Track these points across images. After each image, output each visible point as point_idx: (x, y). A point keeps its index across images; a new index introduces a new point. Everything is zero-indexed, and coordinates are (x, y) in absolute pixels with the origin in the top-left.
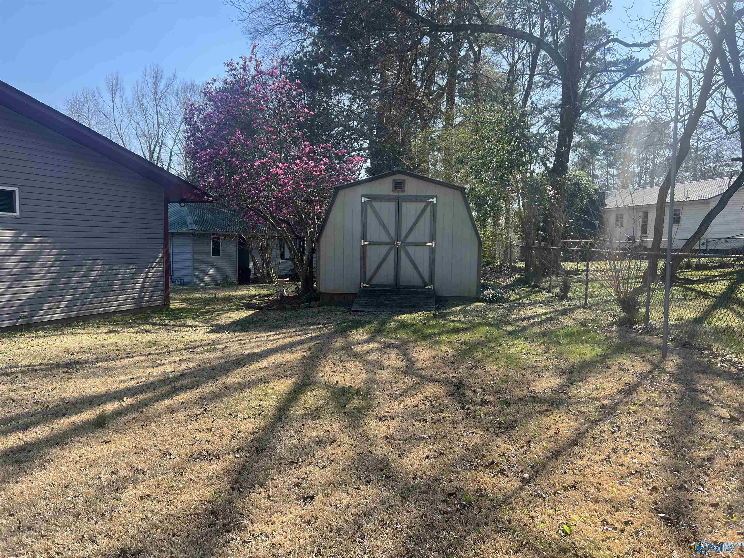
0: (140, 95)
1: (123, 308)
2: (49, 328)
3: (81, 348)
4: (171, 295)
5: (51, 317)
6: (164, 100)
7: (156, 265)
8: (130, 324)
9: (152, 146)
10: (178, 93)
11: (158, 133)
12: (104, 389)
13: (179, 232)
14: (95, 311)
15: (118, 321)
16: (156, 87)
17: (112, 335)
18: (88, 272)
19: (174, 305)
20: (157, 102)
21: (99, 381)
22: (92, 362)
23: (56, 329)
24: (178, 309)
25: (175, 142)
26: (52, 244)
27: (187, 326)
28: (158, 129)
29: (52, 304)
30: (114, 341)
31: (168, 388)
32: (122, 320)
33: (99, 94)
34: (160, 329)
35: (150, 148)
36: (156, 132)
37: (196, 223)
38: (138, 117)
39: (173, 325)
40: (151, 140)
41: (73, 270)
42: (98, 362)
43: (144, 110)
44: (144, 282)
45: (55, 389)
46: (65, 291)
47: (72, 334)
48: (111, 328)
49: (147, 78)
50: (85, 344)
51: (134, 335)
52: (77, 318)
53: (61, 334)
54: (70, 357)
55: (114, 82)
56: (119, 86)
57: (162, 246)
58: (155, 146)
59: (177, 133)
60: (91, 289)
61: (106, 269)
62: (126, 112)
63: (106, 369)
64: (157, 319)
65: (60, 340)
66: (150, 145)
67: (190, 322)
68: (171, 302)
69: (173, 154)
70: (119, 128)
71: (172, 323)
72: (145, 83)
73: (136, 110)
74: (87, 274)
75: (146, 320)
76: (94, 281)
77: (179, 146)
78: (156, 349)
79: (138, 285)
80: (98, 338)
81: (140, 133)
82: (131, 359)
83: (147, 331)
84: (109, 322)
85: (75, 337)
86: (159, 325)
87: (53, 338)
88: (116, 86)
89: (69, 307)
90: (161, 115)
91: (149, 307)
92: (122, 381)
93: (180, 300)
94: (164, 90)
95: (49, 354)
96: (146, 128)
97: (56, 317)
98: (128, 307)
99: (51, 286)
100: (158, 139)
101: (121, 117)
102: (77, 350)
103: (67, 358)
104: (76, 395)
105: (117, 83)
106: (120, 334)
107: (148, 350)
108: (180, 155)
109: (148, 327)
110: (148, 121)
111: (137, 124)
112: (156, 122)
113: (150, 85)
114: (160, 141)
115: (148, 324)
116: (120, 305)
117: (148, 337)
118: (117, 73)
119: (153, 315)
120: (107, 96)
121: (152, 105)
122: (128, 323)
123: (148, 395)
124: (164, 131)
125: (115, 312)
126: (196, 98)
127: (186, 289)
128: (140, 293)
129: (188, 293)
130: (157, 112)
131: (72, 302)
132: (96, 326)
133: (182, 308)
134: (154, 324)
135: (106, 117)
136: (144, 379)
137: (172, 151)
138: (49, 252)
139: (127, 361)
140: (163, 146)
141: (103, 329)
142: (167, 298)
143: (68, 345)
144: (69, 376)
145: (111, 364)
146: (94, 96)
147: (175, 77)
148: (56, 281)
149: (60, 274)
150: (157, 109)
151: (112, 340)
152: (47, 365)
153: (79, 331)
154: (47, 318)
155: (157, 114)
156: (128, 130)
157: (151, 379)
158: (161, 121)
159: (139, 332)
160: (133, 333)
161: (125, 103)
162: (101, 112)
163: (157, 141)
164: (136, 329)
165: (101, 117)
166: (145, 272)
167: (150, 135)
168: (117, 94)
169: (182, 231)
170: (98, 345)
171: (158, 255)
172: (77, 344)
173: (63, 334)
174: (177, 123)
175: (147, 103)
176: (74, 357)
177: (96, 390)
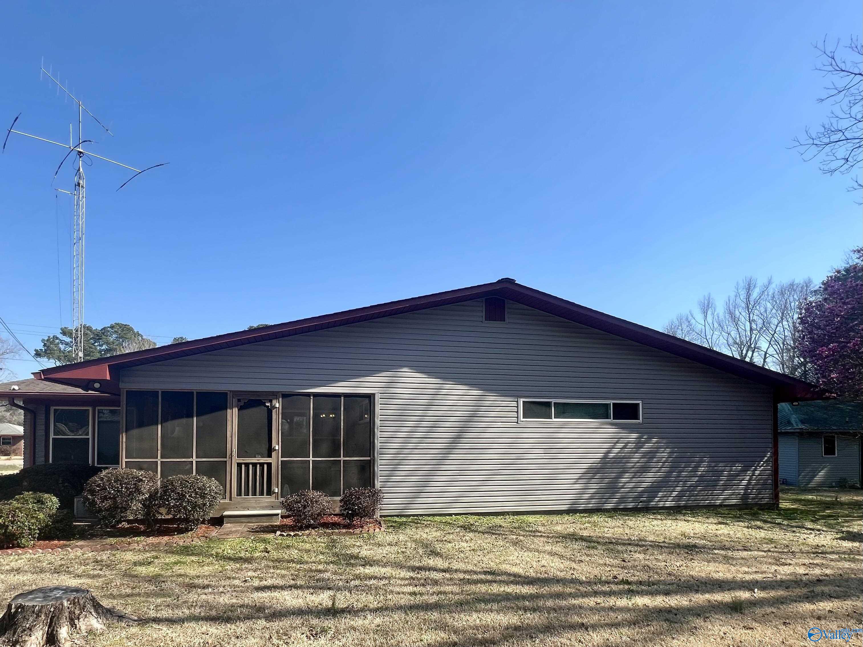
0: (731, 307)
1: (727, 502)
2: (664, 513)
3: (694, 534)
4: (781, 495)
5: (664, 504)
6: (758, 307)
7: (763, 464)
8: (738, 518)
9: (744, 352)
10: (774, 297)
11: (751, 339)
12: (729, 576)
13: (783, 431)
14: (702, 503)
15: (724, 514)
16: (748, 296)
17: (723, 526)
18: (696, 468)
19: (784, 505)
20: (750, 310)
21: (721, 567)
22: (709, 549)
23: (669, 514)
24: (789, 509)
25: (770, 344)
26: (666, 444)
27: (807, 529)
28: (751, 335)
29: (665, 493)
30: (726, 532)
31: (805, 590)
32: (729, 514)
33: (692, 316)
34: (774, 527)
35: (742, 353)
36: (748, 339)
37: (803, 422)
38: (729, 328)
39: (788, 525)
40: (743, 346)
41: (682, 466)
42: (715, 549)
43: (735, 320)
44: (750, 480)
45: (682, 565)
46: (676, 483)
47: (685, 520)
48: (720, 520)
49: (739, 291)
50: (698, 531)
51: (745, 529)
52: (686, 507)
53: (675, 519)
54: (688, 541)
55: (706, 302)
56: (710, 306)
57: (771, 445)
58: (747, 351)
59: (773, 335)
60: (698, 483)
61: (712, 466)
62: (718, 325)
63: (725, 557)
64: (766, 517)
65: (675, 524)
66: (742, 351)
67: (809, 525)
68: (780, 501)
69: (767, 355)
70: (710, 341)
71: (785, 522)
72: (737, 295)
73: (727, 322)
74: (696, 469)
75: (755, 516)
76: (701, 476)
77: (775, 347)
78: (776, 548)
79: (745, 482)
80: (709, 527)
81: (731, 341)
82: (750, 553)
83: (759, 528)
84: (716, 514)
85: (687, 524)
86: (771, 523)
87: (669, 522)
88: (708, 306)
89: (679, 497)
90: (754, 321)
91: (756, 504)
92: (746, 573)
93: (789, 500)
94: (758, 298)
95: (669, 534)
96: (738, 336)
97: (668, 504)
98: (734, 502)
99: (665, 478)
100: (751, 344)
101: (712, 332)
102: (692, 535)
103: (686, 541)
104: (703, 575)
105: (709, 303)
106: (731, 527)
107: (765, 547)
108: (776, 356)
109: (758, 523)
110: (740, 330)
111: (729, 334)
112: (748, 329)
113: (742, 298)
114: (753, 346)
115: (758, 520)
116: (725, 499)
117: (762, 534)
118: (710, 294)
119: (760, 512)
120: (699, 317)
121: (744, 314)
122: (735, 517)
123: (781, 593)
124: (757, 336)
125: (721, 506)
126: (795, 297)
127: (794, 490)
128: (746, 489)
129: (797, 494)
130: (750, 320)
131: (682, 493)
132: (705, 517)
133: (794, 509)
134: (765, 522)
135: (698, 334)
136: (770, 575)
137: (766, 353)
138: (664, 450)
139: (745, 554)
140: (756, 350)
141: (711, 520)
142: (776, 497)
143: (683, 530)
144: (692, 557)
145: (730, 553)
146: (687, 319)
147: (770, 282)
148: (669, 474)
149: (673, 468)
150: (749, 317)
151: (723, 531)
152: (669, 544)
153: (690, 519)
154: (661, 504)
155: (750, 322)
156: (719, 341)
157: (779, 577)
158: (754, 326)
159: (751, 528)
160: (744, 527)
161: (717, 318)
162: (693, 331)
163: (749, 347)
164: (746, 524)
165: (694, 335)
166: (751, 470)
167: (742, 343)
168: (709, 312)
169: (786, 431)
170: (711, 533)
171: (767, 454)
172: (691, 530)
173: (676, 519)
174: (772, 326)
175: (739, 314)
176: (693, 541)
177: (721, 574)
